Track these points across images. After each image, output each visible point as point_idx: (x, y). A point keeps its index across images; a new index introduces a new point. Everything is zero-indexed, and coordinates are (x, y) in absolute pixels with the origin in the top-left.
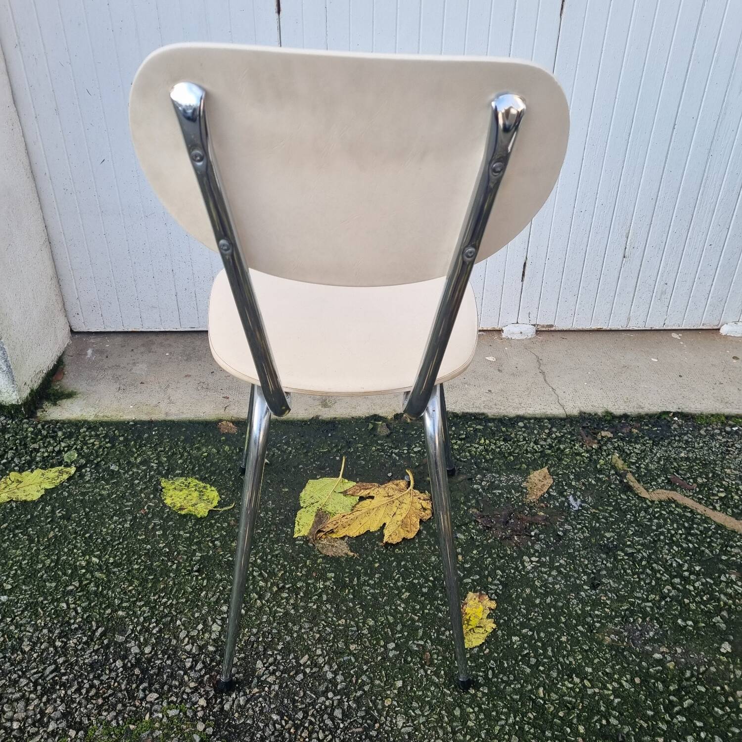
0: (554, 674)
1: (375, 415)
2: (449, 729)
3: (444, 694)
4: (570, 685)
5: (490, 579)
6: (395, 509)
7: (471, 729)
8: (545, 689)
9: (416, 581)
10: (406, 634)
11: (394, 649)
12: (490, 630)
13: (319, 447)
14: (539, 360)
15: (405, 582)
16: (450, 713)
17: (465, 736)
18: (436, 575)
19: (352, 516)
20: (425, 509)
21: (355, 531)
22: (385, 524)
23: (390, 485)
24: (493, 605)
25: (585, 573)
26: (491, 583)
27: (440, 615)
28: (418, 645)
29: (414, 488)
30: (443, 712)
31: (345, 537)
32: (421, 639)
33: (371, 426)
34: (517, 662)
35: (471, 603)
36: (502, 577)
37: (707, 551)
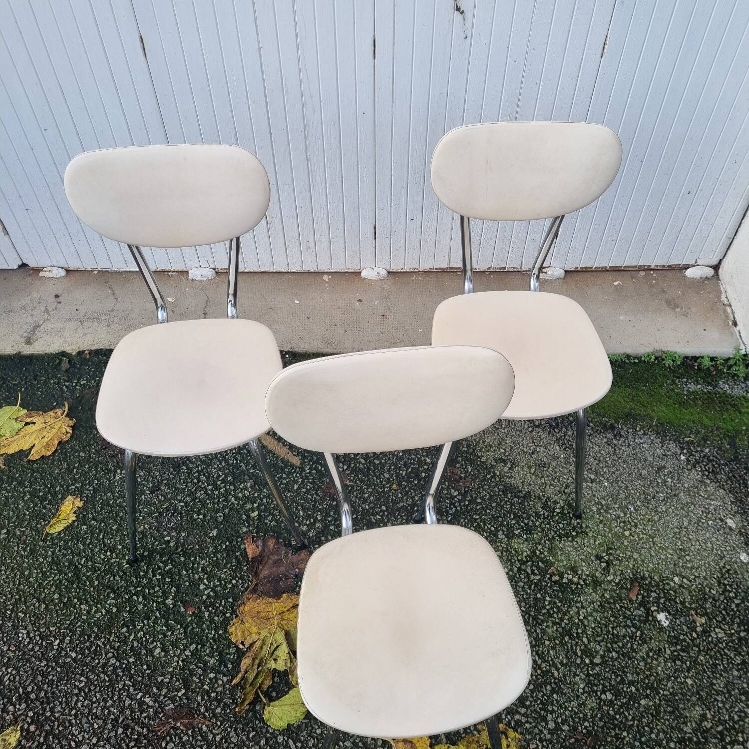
0: (97, 550)
1: (63, 352)
2: (17, 583)
3: (24, 562)
4: (103, 557)
5: (88, 486)
6: (45, 433)
7: (30, 582)
8: (87, 559)
9: (38, 488)
10: (16, 523)
11: (5, 534)
12: (70, 521)
13: (13, 379)
14: (208, 300)
15: (31, 488)
16: (22, 573)
17: (24, 587)
18: (54, 483)
19: (12, 439)
20: (67, 433)
21: (11, 450)
22: (34, 445)
23: (51, 413)
24: (81, 504)
25: (152, 482)
26: (87, 490)
27: (44, 511)
28: (21, 531)
29: (66, 416)
30: (18, 573)
31: (4, 454)
32: (25, 527)
33: (57, 361)
34: (78, 543)
35: (67, 503)
36: (96, 484)
37: (243, 466)
